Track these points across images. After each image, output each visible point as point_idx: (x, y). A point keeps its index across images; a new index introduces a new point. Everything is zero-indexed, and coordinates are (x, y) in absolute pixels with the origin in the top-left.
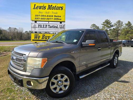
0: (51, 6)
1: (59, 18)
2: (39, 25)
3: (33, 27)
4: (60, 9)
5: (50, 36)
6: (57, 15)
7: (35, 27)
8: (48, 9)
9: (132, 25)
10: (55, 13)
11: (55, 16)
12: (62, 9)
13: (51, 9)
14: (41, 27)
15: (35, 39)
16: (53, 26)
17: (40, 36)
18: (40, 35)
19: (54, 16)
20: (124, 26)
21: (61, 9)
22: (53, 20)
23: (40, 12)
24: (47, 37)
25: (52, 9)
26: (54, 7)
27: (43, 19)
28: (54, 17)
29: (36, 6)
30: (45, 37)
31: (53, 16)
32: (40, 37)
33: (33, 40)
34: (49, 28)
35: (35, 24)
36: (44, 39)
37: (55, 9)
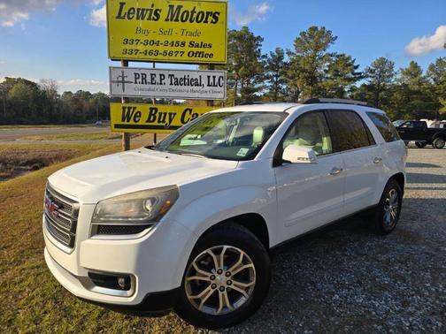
0: (179, 7)
1: (206, 51)
2: (135, 74)
3: (118, 82)
4: (210, 18)
5: (175, 114)
6: (197, 40)
7: (123, 82)
8: (167, 20)
9: (422, 76)
10: (192, 34)
11: (192, 44)
12: (217, 19)
13: (177, 20)
14: (144, 81)
15: (126, 123)
16: (185, 79)
17: (140, 112)
18: (140, 107)
19: (187, 44)
20: (399, 76)
21: (212, 22)
22: (185, 57)
23: (139, 30)
24: (165, 114)
25: (182, 21)
26: (187, 12)
27: (151, 53)
28: (187, 49)
29: (125, 10)
30: (157, 115)
31: (183, 44)
32: (140, 116)
33: (117, 126)
34: (171, 84)
35: (123, 72)
36: (156, 123)
37: (191, 21)
